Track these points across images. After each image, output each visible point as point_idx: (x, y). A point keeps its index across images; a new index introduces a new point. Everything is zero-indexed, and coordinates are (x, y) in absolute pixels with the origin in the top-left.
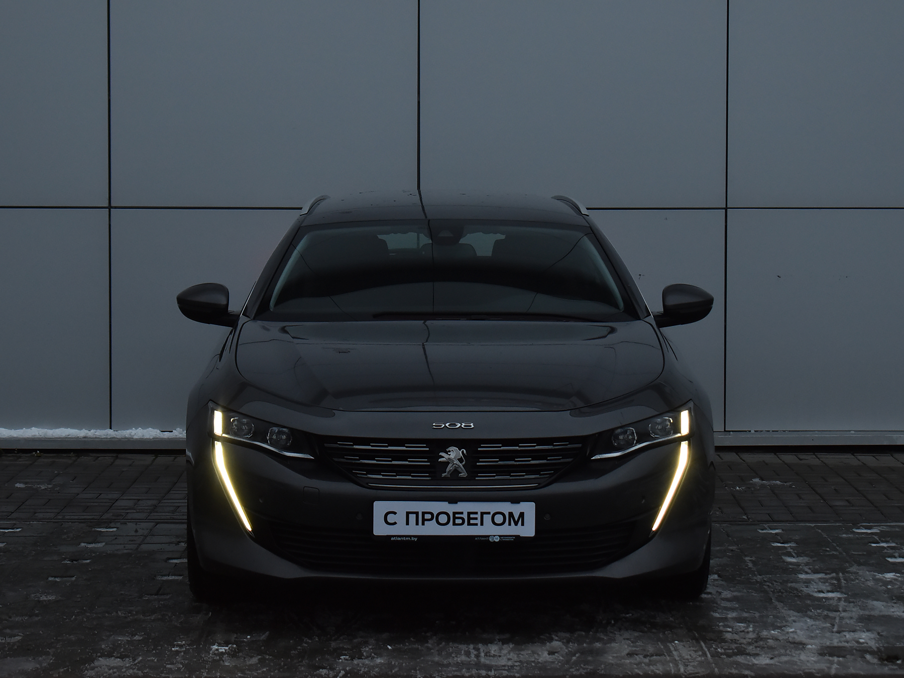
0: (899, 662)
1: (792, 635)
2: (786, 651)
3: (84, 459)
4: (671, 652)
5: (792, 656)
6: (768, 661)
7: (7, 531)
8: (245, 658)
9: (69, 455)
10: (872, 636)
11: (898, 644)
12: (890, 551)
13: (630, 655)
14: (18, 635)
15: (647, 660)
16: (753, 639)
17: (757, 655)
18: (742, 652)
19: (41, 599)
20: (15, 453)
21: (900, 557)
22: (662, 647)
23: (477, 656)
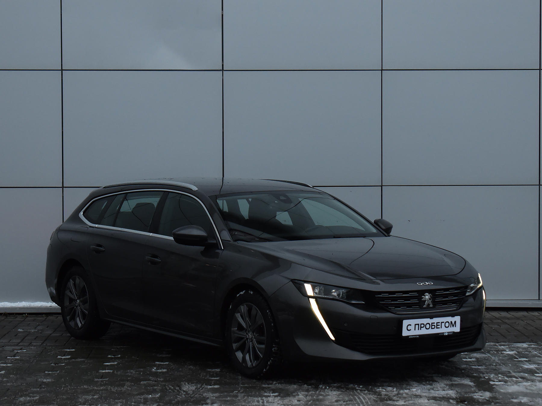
0: (466, 403)
1: (415, 392)
2: (412, 398)
3: (50, 318)
4: (356, 399)
5: (415, 401)
6: (403, 403)
7: (19, 351)
8: (150, 404)
9: (42, 316)
10: (454, 392)
11: (465, 395)
12: (464, 356)
13: (337, 401)
14: (37, 396)
15: (345, 403)
16: (396, 394)
17: (398, 400)
18: (390, 399)
19: (44, 381)
20: (14, 315)
21: (469, 358)
22: (352, 398)
23: (263, 402)
